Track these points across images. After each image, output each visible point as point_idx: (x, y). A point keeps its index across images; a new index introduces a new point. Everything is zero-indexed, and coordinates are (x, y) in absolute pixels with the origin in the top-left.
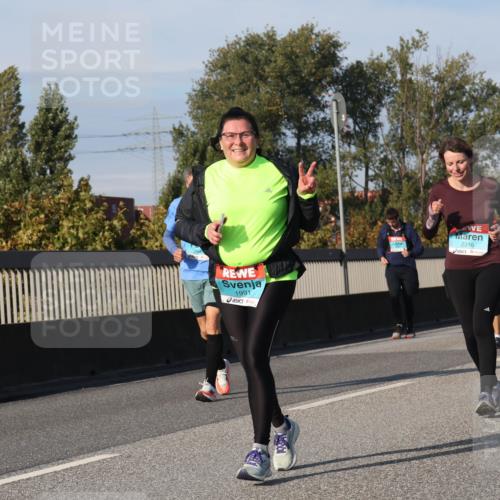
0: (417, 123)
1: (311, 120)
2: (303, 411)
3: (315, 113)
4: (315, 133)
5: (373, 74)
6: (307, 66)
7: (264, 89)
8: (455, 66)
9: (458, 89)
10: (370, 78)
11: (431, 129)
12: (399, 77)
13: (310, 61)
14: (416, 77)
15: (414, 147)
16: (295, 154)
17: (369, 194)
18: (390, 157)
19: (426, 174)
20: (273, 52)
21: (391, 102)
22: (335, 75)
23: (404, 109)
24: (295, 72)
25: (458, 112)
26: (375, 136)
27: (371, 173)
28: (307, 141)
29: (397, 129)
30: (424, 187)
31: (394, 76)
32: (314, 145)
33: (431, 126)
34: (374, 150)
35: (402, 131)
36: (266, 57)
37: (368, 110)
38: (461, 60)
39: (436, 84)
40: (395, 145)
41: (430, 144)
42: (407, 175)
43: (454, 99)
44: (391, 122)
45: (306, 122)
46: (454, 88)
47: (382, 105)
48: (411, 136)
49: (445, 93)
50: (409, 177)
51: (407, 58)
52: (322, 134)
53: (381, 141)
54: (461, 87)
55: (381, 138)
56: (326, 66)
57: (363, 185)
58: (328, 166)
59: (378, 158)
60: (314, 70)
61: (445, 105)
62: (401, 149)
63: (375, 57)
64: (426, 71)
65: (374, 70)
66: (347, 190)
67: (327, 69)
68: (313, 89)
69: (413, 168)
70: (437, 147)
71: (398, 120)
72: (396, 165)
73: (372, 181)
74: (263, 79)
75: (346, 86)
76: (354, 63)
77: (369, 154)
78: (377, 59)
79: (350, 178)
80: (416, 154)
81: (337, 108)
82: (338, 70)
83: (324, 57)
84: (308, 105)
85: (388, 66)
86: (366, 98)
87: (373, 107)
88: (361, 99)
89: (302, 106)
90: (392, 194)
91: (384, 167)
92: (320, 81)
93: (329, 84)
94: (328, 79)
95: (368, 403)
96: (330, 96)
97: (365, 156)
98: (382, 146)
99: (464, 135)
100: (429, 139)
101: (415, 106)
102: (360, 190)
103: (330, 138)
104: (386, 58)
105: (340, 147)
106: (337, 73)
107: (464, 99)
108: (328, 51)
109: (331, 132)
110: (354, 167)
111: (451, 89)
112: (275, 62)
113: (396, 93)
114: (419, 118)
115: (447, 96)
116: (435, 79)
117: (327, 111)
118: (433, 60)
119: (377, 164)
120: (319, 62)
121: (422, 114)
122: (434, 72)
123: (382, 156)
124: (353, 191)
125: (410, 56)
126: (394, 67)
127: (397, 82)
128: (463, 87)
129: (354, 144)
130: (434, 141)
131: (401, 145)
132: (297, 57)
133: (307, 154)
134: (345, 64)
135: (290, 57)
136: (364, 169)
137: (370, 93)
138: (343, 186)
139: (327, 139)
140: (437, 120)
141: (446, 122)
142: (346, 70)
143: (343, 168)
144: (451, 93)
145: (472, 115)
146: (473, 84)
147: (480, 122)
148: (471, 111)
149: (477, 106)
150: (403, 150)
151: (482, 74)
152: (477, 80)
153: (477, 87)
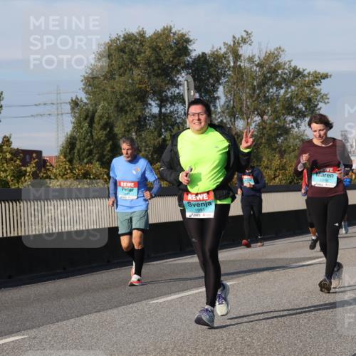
0: (244, 97)
1: (169, 94)
3: (173, 90)
4: (172, 103)
5: (214, 61)
6: (167, 55)
7: (136, 72)
8: (272, 56)
9: (273, 72)
10: (211, 65)
11: (256, 100)
12: (232, 64)
13: (169, 53)
14: (244, 64)
15: (242, 113)
16: (157, 119)
18: (225, 121)
20: (143, 46)
21: (226, 82)
22: (187, 62)
23: (235, 87)
24: (158, 60)
25: (273, 89)
26: (215, 106)
28: (166, 110)
29: (230, 101)
31: (229, 63)
32: (171, 112)
34: (214, 116)
35: (234, 102)
36: (138, 49)
37: (210, 88)
38: (276, 52)
39: (258, 69)
40: (228, 113)
41: (253, 112)
43: (270, 80)
44: (226, 96)
45: (166, 96)
46: (271, 72)
47: (220, 84)
48: (239, 106)
49: (264, 75)
51: (238, 50)
52: (177, 104)
53: (219, 110)
54: (275, 71)
55: (219, 107)
56: (180, 56)
58: (181, 127)
59: (216, 121)
60: (171, 59)
61: (264, 84)
62: (233, 115)
63: (215, 49)
64: (251, 60)
65: (215, 59)
67: (181, 58)
68: (172, 72)
69: (241, 129)
70: (258, 114)
71: (231, 95)
72: (229, 126)
74: (136, 65)
75: (195, 70)
76: (201, 54)
78: (217, 50)
80: (244, 119)
81: (188, 86)
82: (188, 59)
83: (179, 49)
84: (168, 84)
85: (224, 56)
86: (208, 79)
87: (213, 86)
88: (205, 80)
89: (163, 84)
92: (176, 66)
93: (183, 68)
94: (182, 65)
96: (183, 77)
98: (219, 113)
99: (277, 105)
100: (252, 110)
101: (244, 84)
103: (183, 107)
104: (223, 50)
106: (188, 61)
107: (278, 80)
108: (182, 45)
109: (183, 102)
111: (268, 72)
112: (145, 52)
113: (230, 75)
114: (246, 93)
115: (266, 77)
116: (257, 66)
117: (181, 88)
118: (256, 52)
120: (175, 53)
121: (248, 90)
122: (257, 60)
123: (219, 120)
125: (240, 49)
126: (229, 56)
127: (230, 67)
128: (277, 71)
130: (256, 109)
131: (233, 113)
132: (160, 49)
133: (167, 119)
134: (194, 54)
135: (155, 49)
137: (211, 76)
139: (181, 108)
140: (258, 95)
141: (265, 96)
142: (195, 59)
144: (268, 75)
145: (282, 92)
146: (284, 69)
147: (288, 96)
148: (282, 88)
149: (286, 85)
150: (234, 116)
151: (290, 61)
152: (287, 66)
153: (286, 71)
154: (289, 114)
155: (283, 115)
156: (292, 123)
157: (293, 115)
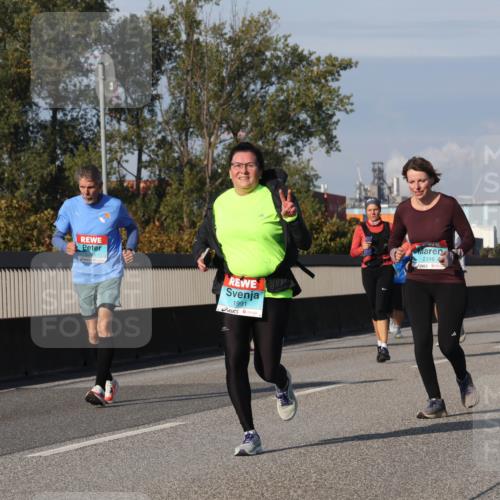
0: (204, 96)
2: (46, 458)
7: (12, 45)
8: (255, 26)
9: (257, 55)
11: (221, 105)
12: (184, 37)
14: (205, 38)
15: (200, 126)
16: (49, 131)
17: (142, 185)
18: (169, 138)
19: (214, 161)
21: (172, 69)
23: (189, 79)
25: (255, 84)
26: (152, 112)
27: (145, 158)
28: (65, 115)
29: (179, 104)
30: (211, 179)
31: (178, 35)
32: (74, 119)
33: (221, 101)
34: (150, 129)
35: (186, 105)
36: (16, 4)
38: (262, 19)
39: (229, 47)
40: (176, 124)
41: (221, 123)
42: (190, 162)
43: (252, 68)
44: (172, 94)
46: (253, 54)
47: (162, 73)
48: (197, 113)
49: (240, 58)
50: (193, 164)
51: (194, 13)
52: (84, 106)
53: (160, 119)
54: (260, 53)
55: (159, 114)
57: (135, 173)
58: (91, 146)
59: (153, 139)
61: (240, 75)
62: (184, 129)
63: (154, 10)
64: (217, 31)
65: (153, 26)
66: (114, 178)
69: (198, 154)
70: (229, 129)
71: (181, 92)
72: (176, 149)
73: (146, 167)
77: (143, 134)
78: (157, 12)
79: (119, 163)
80: (202, 136)
83: (89, 6)
85: (170, 23)
90: (170, 185)
91: (161, 152)
95: (128, 449)
97: (139, 136)
98: (160, 123)
99: (262, 114)
100: (218, 118)
101: (204, 74)
102: (130, 178)
103: (94, 112)
104: (169, 12)
105: (106, 123)
107: (264, 68)
110: (123, 150)
111: (248, 55)
113: (179, 56)
114: (208, 90)
115: (243, 64)
116: (230, 41)
119: (153, 147)
121: (211, 85)
122: (228, 32)
123: (159, 137)
124: (121, 180)
125: (198, 11)
126: (178, 23)
127: (180, 43)
128: (264, 54)
129: (125, 120)
130: (224, 120)
131: (184, 123)
133: (65, 131)
136: (136, 153)
138: (108, 174)
139: (91, 112)
140: (230, 94)
141: (241, 97)
143: (110, 150)
144: (248, 60)
145: (272, 89)
146: (275, 49)
147: (282, 98)
148: (272, 84)
149: (279, 78)
150: (186, 130)
151: (286, 38)
152: (280, 45)
153: (279, 54)
154: (282, 129)
155: (273, 130)
156: (288, 145)
157: (289, 132)
